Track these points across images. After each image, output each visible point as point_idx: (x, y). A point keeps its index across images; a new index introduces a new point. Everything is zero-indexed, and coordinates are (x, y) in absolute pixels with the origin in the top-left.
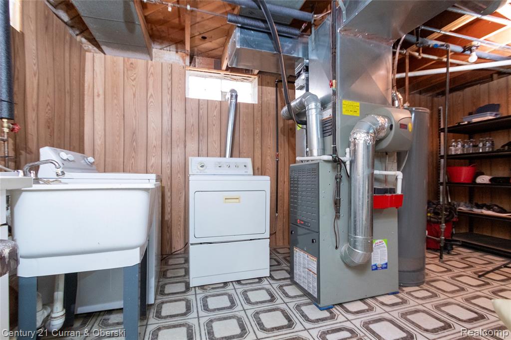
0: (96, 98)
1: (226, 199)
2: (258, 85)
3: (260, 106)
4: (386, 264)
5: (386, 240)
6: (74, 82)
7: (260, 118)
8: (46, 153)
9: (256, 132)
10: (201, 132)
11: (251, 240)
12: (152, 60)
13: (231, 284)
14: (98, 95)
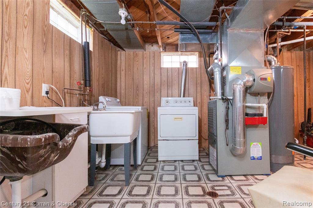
0: (122, 71)
1: (175, 118)
2: (199, 57)
3: (200, 68)
4: (261, 157)
5: (261, 143)
6: (113, 66)
7: (200, 75)
8: (101, 99)
9: (197, 83)
10: (168, 84)
11: (188, 140)
12: (145, 51)
13: (178, 161)
14: (123, 70)
